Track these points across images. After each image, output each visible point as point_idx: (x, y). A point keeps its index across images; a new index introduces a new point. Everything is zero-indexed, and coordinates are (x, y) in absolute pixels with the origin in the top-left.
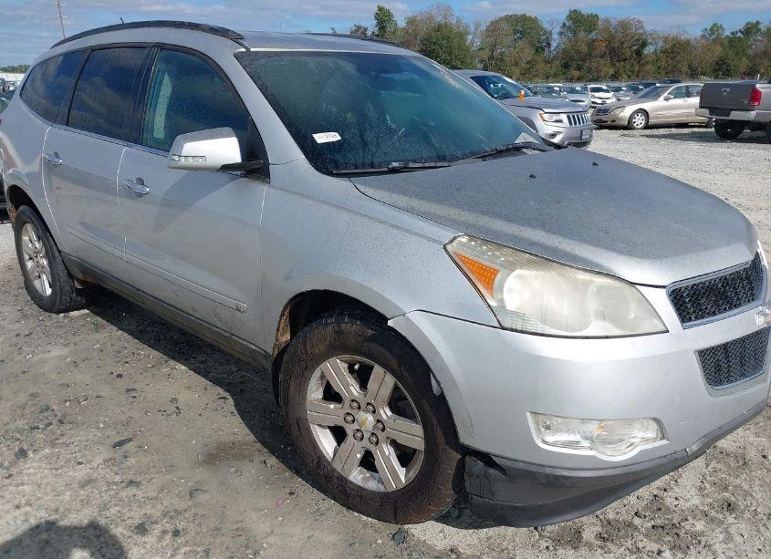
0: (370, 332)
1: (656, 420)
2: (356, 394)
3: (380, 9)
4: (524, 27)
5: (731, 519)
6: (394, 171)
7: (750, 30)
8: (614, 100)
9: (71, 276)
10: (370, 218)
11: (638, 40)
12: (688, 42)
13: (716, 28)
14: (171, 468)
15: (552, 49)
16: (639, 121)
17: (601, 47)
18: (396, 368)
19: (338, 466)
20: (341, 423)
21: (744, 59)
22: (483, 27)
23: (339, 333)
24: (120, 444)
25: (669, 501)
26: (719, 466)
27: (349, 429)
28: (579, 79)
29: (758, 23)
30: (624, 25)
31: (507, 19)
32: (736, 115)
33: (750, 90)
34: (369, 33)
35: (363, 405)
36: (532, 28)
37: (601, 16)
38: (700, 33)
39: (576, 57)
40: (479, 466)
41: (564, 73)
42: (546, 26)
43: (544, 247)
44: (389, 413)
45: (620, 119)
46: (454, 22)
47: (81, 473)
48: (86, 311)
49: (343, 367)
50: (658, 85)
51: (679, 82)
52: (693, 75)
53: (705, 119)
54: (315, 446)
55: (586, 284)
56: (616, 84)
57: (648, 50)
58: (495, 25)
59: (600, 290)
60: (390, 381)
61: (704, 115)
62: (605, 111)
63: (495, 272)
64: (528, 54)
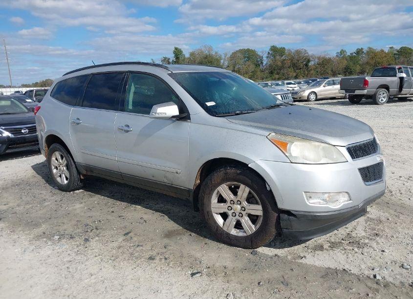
0: (239, 172)
1: (347, 192)
2: (233, 198)
3: (176, 49)
4: (249, 55)
5: (378, 238)
6: (238, 114)
7: (359, 52)
8: (298, 88)
9: (79, 173)
10: (235, 130)
11: (306, 59)
12: (330, 59)
13: (342, 52)
14: (152, 240)
15: (264, 65)
16: (313, 97)
17: (288, 63)
18: (250, 184)
19: (225, 229)
20: (226, 210)
21: (358, 66)
22: (229, 56)
23: (226, 174)
24: (127, 234)
25: (354, 234)
26: (371, 223)
27: (230, 213)
28: (279, 79)
29: (362, 49)
30: (298, 52)
31: (241, 51)
32: (358, 92)
33: (363, 81)
34: (171, 61)
35: (236, 202)
36: (252, 55)
37: (287, 48)
38: (335, 55)
39: (276, 68)
40: (286, 216)
41: (271, 77)
42: (260, 54)
43: (302, 135)
44: (247, 204)
45: (303, 97)
46: (214, 53)
47: (115, 244)
48: (82, 190)
49: (227, 188)
50: (318, 80)
51: (328, 78)
52: (334, 74)
53: (344, 95)
54: (215, 222)
55: (319, 146)
56: (298, 81)
57: (311, 64)
58: (234, 54)
59: (323, 148)
60: (247, 190)
61: (343, 94)
62: (296, 93)
63: (287, 144)
64: (252, 67)
